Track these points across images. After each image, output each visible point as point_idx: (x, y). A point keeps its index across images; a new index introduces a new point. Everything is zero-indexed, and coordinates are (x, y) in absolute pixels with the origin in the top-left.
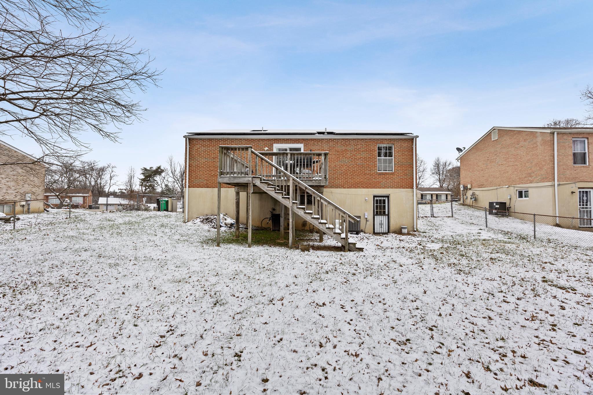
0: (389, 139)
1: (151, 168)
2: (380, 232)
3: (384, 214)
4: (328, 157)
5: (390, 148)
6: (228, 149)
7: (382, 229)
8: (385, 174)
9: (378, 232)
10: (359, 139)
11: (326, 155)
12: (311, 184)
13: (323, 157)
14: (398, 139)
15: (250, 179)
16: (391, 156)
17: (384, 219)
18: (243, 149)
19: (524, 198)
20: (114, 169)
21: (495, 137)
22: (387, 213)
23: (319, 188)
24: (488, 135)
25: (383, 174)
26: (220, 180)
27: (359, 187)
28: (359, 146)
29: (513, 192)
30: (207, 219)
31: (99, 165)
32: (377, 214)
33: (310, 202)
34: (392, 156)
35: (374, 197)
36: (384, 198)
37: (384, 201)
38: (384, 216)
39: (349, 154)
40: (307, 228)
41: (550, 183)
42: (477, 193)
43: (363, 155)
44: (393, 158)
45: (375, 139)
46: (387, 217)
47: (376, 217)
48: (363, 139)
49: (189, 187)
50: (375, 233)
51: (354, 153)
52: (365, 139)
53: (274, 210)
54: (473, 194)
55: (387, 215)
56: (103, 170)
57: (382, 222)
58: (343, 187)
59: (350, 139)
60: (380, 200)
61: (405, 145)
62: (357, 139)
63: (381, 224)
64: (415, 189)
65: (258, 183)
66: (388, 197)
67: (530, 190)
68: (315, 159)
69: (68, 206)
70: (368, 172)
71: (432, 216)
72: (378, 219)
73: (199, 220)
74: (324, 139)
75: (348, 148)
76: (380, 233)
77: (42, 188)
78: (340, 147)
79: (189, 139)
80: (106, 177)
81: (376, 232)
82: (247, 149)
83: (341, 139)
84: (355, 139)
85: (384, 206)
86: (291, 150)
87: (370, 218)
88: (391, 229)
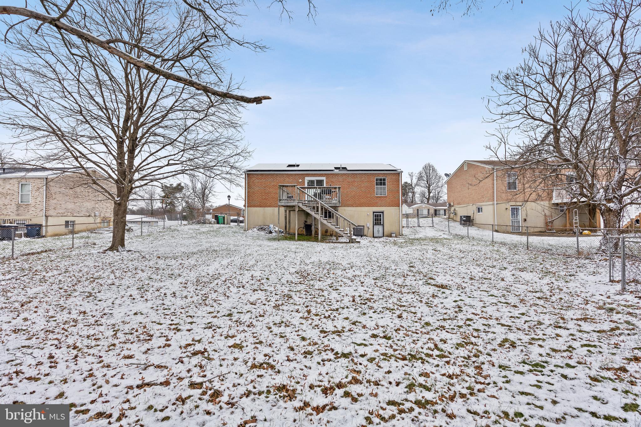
0: (383, 173)
1: (171, 185)
2: (378, 236)
3: (380, 224)
4: (341, 189)
5: (384, 180)
6: (283, 186)
7: (379, 234)
9: (376, 236)
10: (363, 174)
11: (339, 188)
12: (330, 205)
13: (338, 190)
14: (389, 174)
15: (297, 203)
16: (384, 184)
17: (380, 228)
18: (292, 186)
19: (480, 213)
21: (465, 168)
22: (382, 223)
23: (335, 208)
24: (462, 166)
25: (379, 197)
26: (280, 204)
27: (363, 206)
28: (363, 179)
29: (474, 208)
30: (262, 228)
32: (376, 224)
33: (330, 217)
35: (374, 212)
37: (380, 215)
39: (356, 184)
40: (328, 234)
41: (491, 203)
42: (457, 209)
43: (366, 184)
44: (386, 186)
45: (374, 173)
47: (374, 226)
49: (248, 207)
50: (374, 237)
51: (360, 183)
52: (367, 174)
53: (306, 222)
54: (455, 210)
55: (382, 225)
58: (352, 206)
59: (357, 174)
60: (378, 215)
61: (394, 177)
63: (378, 231)
64: (401, 207)
65: (301, 205)
66: (383, 212)
67: (483, 207)
68: (333, 190)
70: (369, 196)
71: (419, 226)
72: (376, 227)
73: (255, 229)
74: (339, 174)
75: (356, 180)
78: (350, 179)
79: (247, 174)
82: (294, 186)
83: (351, 174)
84: (361, 174)
85: (380, 219)
86: (317, 181)
87: (371, 227)
88: (385, 234)
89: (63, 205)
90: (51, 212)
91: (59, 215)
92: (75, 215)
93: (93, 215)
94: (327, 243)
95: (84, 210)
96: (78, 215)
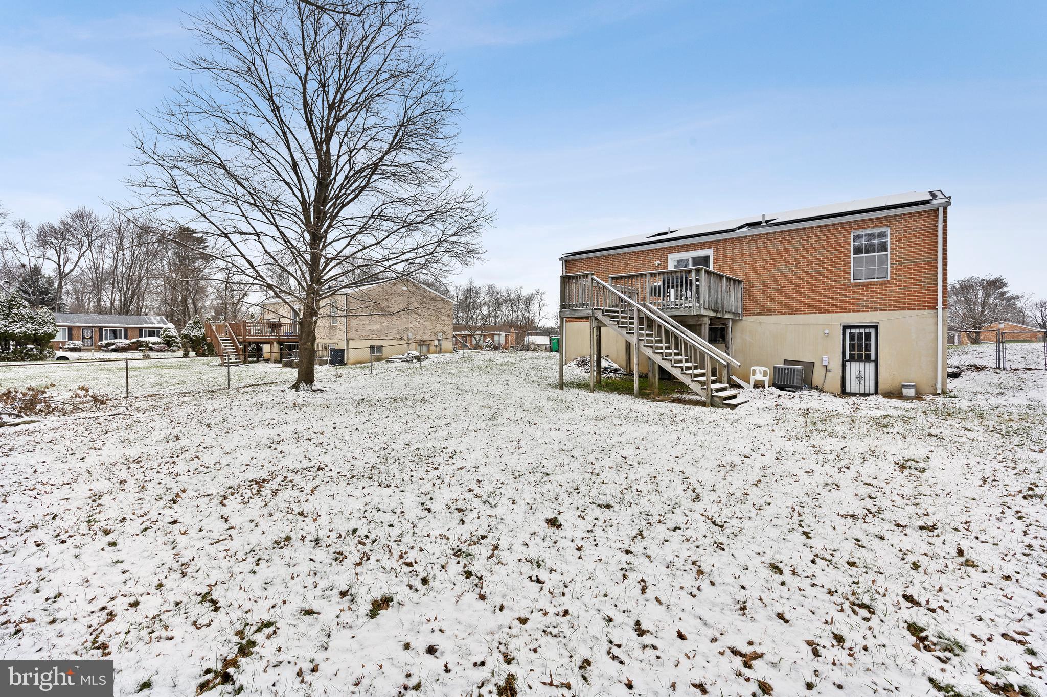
0: (877, 219)
2: (857, 391)
3: (868, 358)
5: (882, 235)
7: (862, 387)
8: (866, 286)
9: (853, 391)
10: (813, 227)
14: (901, 215)
15: (591, 312)
16: (883, 249)
17: (867, 369)
20: (544, 297)
22: (873, 358)
25: (863, 285)
27: (812, 312)
28: (813, 240)
30: (583, 361)
31: (525, 293)
32: (852, 359)
34: (886, 250)
35: (845, 328)
36: (867, 330)
37: (868, 336)
38: (867, 364)
39: (792, 255)
43: (821, 254)
44: (889, 253)
45: (846, 223)
46: (873, 364)
47: (848, 364)
48: (820, 226)
49: (566, 322)
50: (843, 393)
51: (802, 254)
52: (825, 226)
55: (873, 361)
56: (530, 299)
57: (863, 374)
59: (794, 230)
60: (860, 334)
61: (919, 223)
62: (808, 228)
63: (860, 378)
64: (940, 311)
66: (876, 327)
69: (490, 347)
70: (830, 284)
72: (853, 368)
73: (575, 362)
74: (746, 237)
75: (791, 246)
76: (857, 394)
77: (451, 327)
78: (775, 247)
79: (566, 261)
80: (534, 307)
81: (848, 390)
82: (587, 275)
83: (777, 232)
84: (805, 228)
85: (868, 346)
86: (696, 261)
87: (836, 365)
88: (881, 386)
89: (366, 326)
90: (352, 335)
91: (362, 338)
92: (382, 338)
93: (405, 338)
94: (673, 401)
95: (394, 331)
96: (386, 338)
